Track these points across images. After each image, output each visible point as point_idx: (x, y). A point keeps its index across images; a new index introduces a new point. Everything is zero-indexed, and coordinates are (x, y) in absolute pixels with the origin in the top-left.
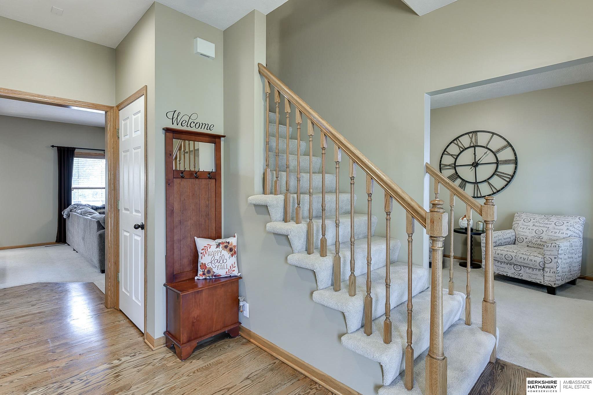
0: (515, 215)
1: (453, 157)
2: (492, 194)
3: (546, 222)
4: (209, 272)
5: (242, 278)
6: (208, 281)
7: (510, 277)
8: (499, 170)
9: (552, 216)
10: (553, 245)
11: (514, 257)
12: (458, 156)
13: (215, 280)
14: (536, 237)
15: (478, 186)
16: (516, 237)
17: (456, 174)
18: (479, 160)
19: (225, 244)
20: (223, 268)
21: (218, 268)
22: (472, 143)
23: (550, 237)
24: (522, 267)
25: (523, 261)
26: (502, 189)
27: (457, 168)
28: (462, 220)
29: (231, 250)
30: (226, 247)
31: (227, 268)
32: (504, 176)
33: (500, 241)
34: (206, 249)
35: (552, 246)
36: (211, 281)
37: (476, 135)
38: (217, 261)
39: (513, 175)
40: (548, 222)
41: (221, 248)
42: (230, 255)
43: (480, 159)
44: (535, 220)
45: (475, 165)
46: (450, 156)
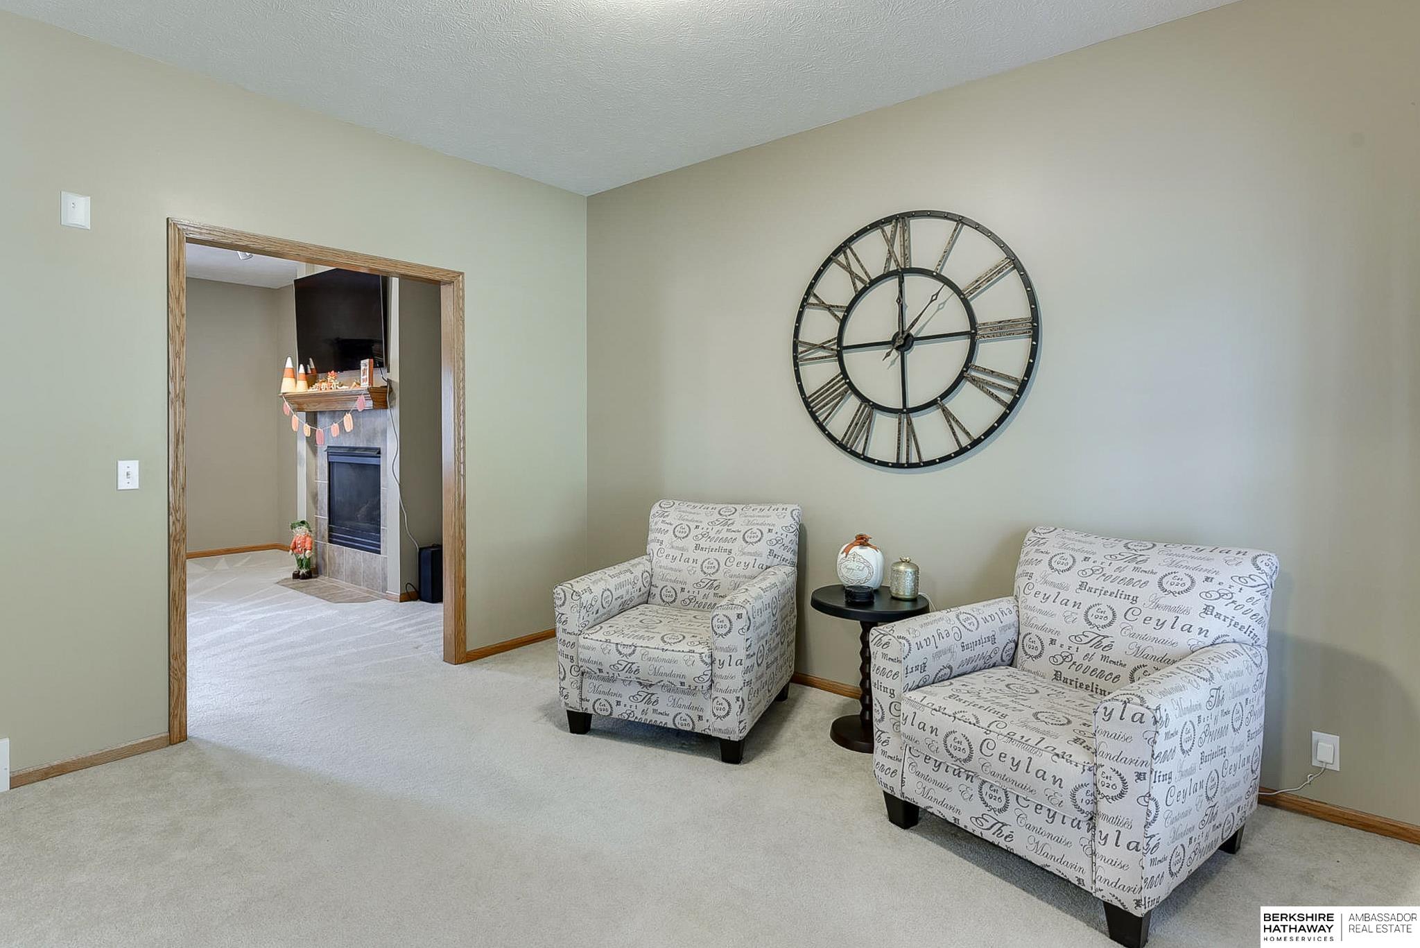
0: (1027, 537)
1: (835, 316)
2: (957, 454)
3: (1128, 573)
8: (979, 361)
9: (1154, 545)
10: (1132, 709)
11: (976, 748)
12: (849, 309)
14: (1087, 640)
15: (910, 424)
16: (1019, 634)
17: (842, 379)
18: (912, 325)
22: (893, 260)
23: (1140, 642)
25: (1010, 774)
26: (988, 433)
27: (847, 356)
28: (845, 554)
32: (993, 385)
33: (945, 660)
35: (1128, 715)
37: (905, 229)
39: (1023, 380)
40: (1137, 576)
43: (917, 320)
44: (1090, 564)
45: (903, 342)
46: (827, 312)
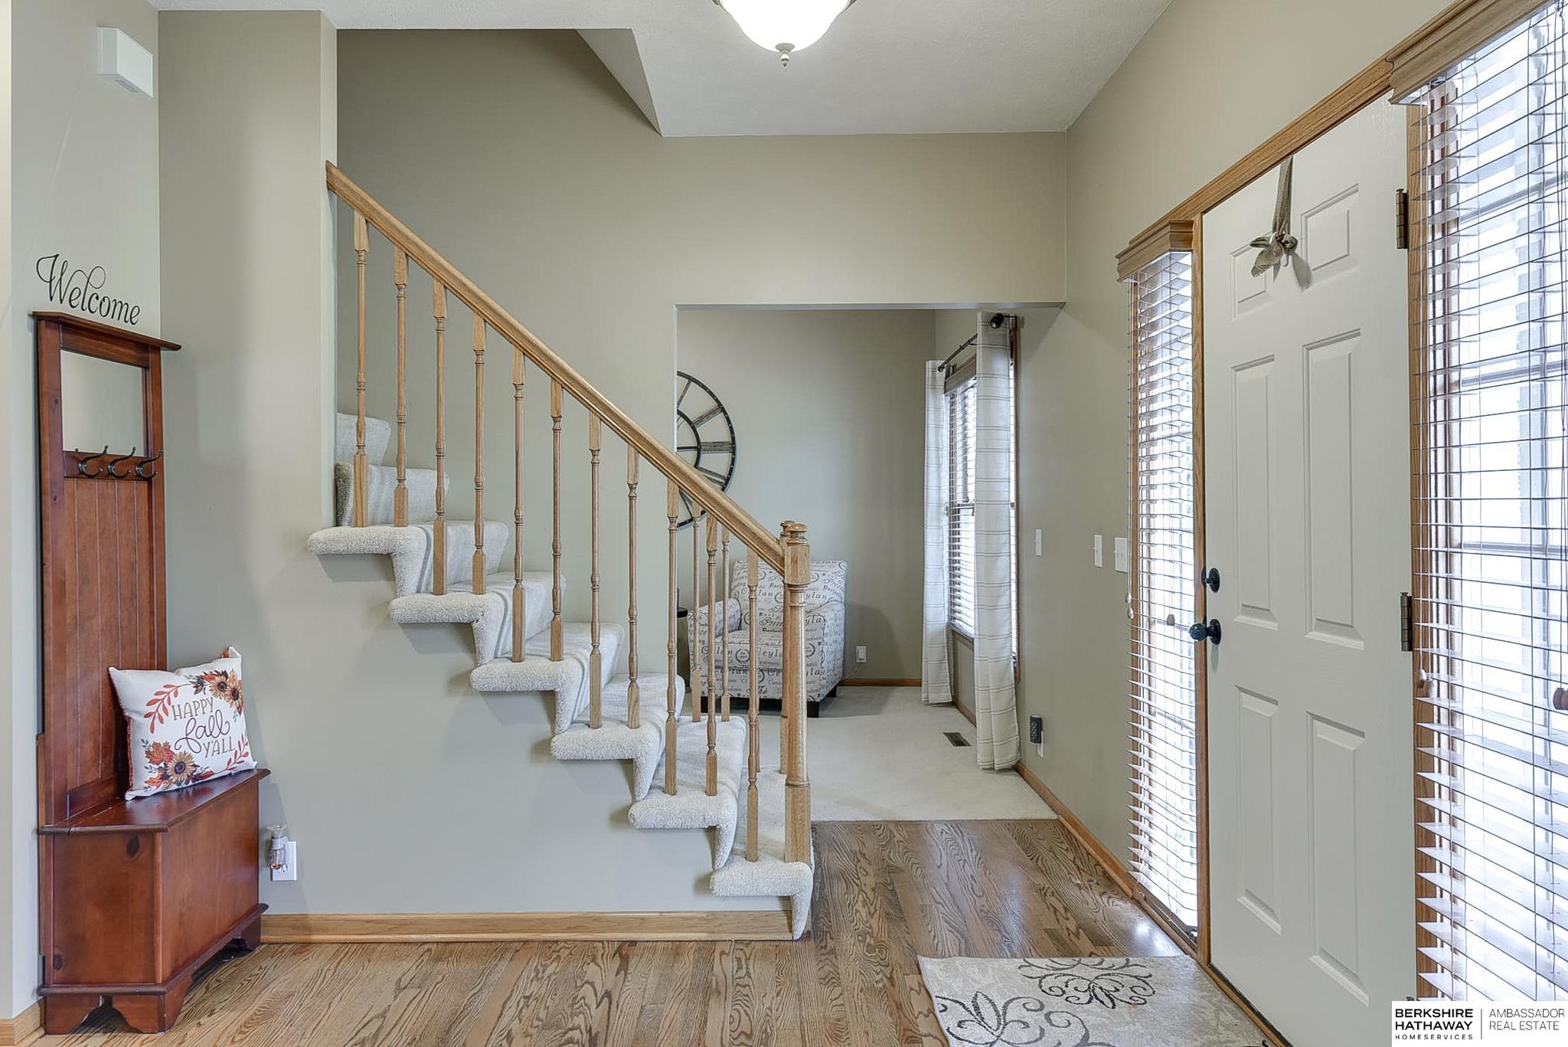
0: (735, 567)
4: (180, 767)
5: (269, 772)
6: (175, 796)
7: (741, 699)
8: (702, 464)
13: (194, 790)
16: (741, 615)
19: (218, 679)
20: (221, 751)
21: (207, 750)
24: (766, 673)
25: (768, 660)
29: (235, 694)
30: (221, 687)
31: (231, 750)
34: (166, 700)
35: (815, 620)
36: (184, 797)
38: (205, 731)
39: (727, 477)
41: (208, 692)
42: (234, 708)
